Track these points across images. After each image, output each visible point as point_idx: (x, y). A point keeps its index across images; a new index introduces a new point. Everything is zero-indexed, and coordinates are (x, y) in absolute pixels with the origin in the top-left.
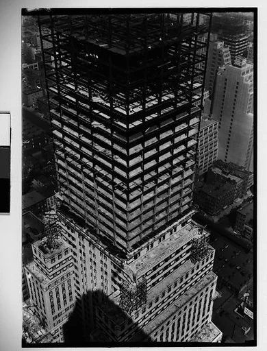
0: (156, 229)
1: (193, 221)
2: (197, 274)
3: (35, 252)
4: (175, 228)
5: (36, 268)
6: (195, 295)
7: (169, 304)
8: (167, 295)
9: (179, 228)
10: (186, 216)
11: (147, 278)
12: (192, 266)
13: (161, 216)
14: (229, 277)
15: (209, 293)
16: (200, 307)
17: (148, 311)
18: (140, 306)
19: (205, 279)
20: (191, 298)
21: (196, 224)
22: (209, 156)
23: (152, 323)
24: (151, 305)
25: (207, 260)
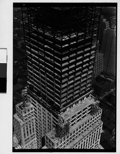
0: (74, 98)
1: (92, 95)
2: (93, 121)
3: (17, 109)
4: (83, 98)
5: (17, 116)
6: (92, 131)
7: (80, 135)
8: (79, 130)
9: (85, 98)
10: (89, 93)
11: (70, 121)
12: (91, 117)
13: (77, 92)
14: (108, 125)
15: (99, 130)
16: (94, 137)
17: (70, 137)
18: (66, 135)
19: (97, 123)
20: (90, 132)
21: (93, 97)
22: (99, 69)
23: (72, 143)
24: (71, 134)
25: (98, 114)
